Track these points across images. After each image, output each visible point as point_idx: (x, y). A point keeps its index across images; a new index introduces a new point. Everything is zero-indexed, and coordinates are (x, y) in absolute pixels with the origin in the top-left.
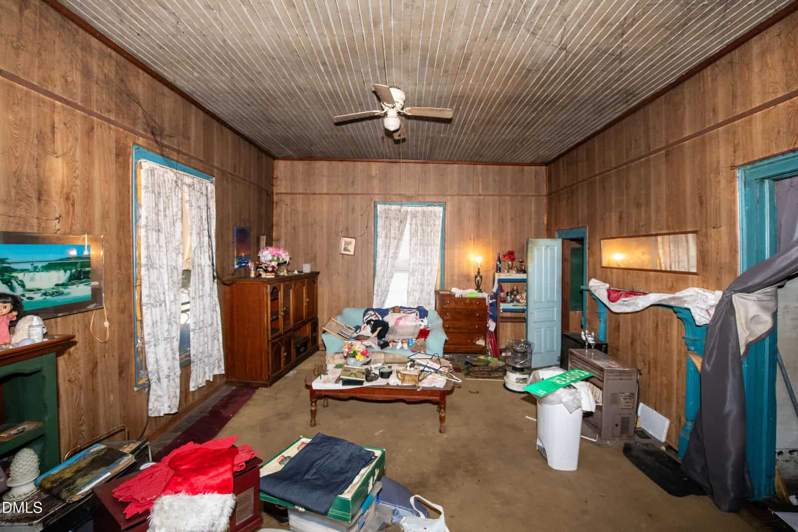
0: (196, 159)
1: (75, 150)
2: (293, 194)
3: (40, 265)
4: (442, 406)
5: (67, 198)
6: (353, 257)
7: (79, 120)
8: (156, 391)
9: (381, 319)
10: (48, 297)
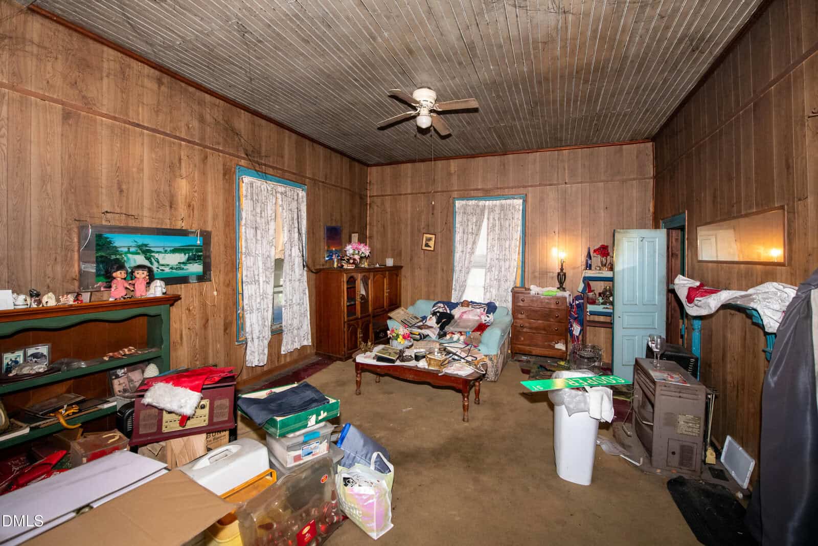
0: (290, 172)
1: (194, 173)
2: (383, 196)
3: (169, 249)
4: (466, 395)
5: (189, 206)
6: (433, 253)
7: (196, 153)
8: (250, 347)
9: (448, 312)
10: (174, 271)
